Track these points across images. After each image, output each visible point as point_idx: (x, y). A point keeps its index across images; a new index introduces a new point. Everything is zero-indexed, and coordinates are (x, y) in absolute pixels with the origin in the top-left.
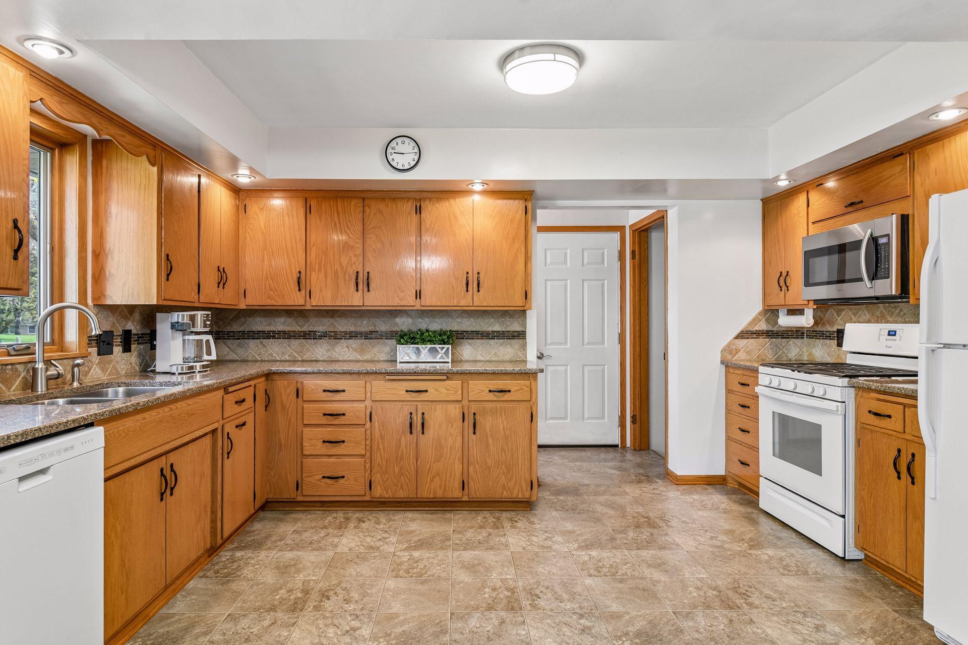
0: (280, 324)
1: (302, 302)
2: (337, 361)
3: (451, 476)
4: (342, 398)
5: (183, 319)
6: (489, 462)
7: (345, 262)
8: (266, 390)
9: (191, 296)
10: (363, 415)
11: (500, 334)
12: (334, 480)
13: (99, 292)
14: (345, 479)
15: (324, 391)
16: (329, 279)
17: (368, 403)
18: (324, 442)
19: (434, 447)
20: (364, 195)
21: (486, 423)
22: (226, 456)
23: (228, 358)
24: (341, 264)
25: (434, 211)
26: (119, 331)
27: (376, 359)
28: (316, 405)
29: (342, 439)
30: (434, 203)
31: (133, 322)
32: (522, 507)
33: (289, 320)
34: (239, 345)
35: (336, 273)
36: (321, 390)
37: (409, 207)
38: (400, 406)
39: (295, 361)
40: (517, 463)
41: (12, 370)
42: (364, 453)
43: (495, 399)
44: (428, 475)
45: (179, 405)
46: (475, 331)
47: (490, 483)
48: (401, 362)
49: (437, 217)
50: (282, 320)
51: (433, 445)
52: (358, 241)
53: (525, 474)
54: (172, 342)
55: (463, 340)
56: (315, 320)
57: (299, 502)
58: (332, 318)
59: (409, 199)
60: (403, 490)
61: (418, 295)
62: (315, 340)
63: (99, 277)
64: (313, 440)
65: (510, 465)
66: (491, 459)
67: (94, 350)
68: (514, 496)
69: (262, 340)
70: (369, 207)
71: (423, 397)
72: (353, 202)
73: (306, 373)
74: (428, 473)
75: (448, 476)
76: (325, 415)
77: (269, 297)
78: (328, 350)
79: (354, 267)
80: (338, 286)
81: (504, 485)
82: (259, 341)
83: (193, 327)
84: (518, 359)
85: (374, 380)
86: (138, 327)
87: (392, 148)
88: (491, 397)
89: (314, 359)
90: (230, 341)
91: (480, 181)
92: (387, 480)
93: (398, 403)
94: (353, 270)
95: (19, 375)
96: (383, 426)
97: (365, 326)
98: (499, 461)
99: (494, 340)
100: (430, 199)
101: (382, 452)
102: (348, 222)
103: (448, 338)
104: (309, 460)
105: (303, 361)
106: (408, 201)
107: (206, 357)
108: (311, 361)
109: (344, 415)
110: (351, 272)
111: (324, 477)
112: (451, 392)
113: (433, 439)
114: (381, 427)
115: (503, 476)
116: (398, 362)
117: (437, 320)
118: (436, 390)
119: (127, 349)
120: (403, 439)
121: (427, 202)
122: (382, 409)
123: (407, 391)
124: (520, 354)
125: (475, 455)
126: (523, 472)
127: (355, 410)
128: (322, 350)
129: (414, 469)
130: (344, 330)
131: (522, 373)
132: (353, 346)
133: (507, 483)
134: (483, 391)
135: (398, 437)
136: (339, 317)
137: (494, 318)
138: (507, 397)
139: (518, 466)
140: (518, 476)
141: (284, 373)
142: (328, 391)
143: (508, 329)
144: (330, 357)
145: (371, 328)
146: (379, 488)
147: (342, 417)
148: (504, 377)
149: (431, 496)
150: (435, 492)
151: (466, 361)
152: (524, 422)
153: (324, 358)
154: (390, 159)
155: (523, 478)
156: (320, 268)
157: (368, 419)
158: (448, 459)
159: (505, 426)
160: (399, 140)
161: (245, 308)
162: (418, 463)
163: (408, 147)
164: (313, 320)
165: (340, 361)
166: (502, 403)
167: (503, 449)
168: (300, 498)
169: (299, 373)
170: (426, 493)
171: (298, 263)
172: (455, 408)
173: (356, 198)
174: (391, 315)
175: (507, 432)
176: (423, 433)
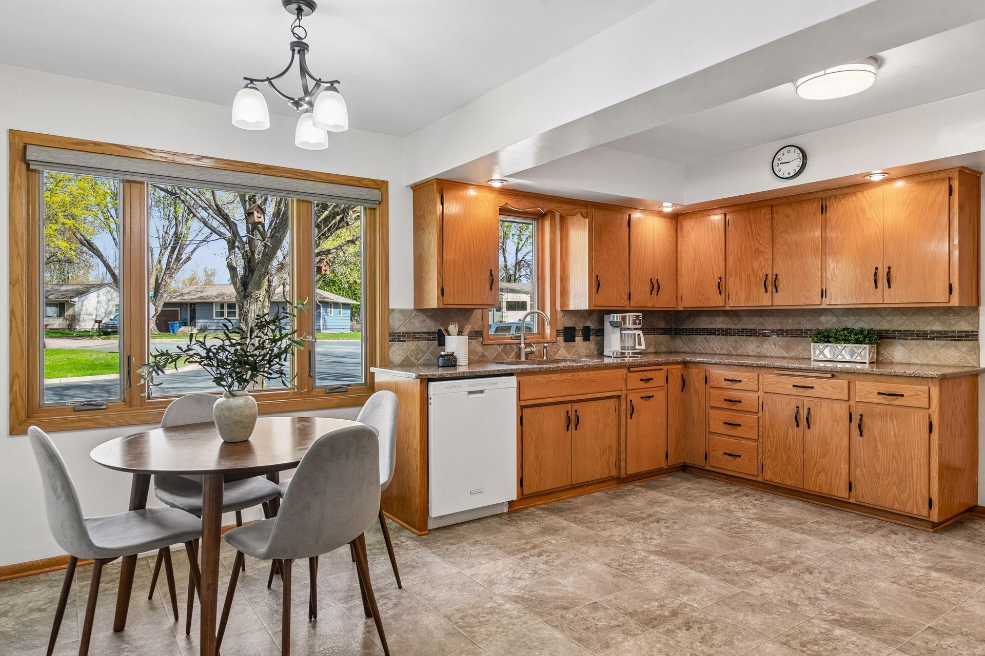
0: (720, 323)
1: (722, 304)
2: (766, 357)
3: (836, 475)
4: (739, 388)
5: (617, 319)
6: (878, 468)
7: (756, 266)
8: (682, 375)
9: (623, 303)
10: (756, 404)
11: (942, 334)
12: (733, 457)
13: (564, 302)
14: (741, 458)
15: (725, 380)
16: (743, 282)
17: (760, 393)
18: (725, 423)
19: (820, 442)
20: (772, 203)
21: (874, 426)
22: (629, 416)
23: (683, 350)
24: (753, 268)
25: (840, 209)
26: (579, 326)
27: (800, 356)
28: (720, 392)
29: (739, 423)
30: (839, 200)
31: (591, 321)
32: (923, 526)
33: (726, 319)
34: (690, 340)
35: (749, 276)
36: (722, 378)
37: (815, 207)
38: (788, 400)
39: (730, 355)
40: (911, 474)
41: (509, 347)
42: (756, 438)
43: (884, 402)
44: (813, 469)
45: (580, 374)
46: (909, 331)
47: (879, 490)
48: (815, 360)
49: (843, 213)
50: (720, 319)
51: (818, 440)
52: (767, 246)
53: (921, 489)
54: (612, 335)
55: (893, 341)
56: (747, 318)
57: (707, 470)
58: (761, 317)
59: (814, 200)
60: (790, 478)
61: (823, 294)
62: (747, 337)
63: (564, 293)
64: (717, 420)
65: (902, 476)
66: (880, 465)
67: (561, 339)
68: (908, 510)
69: (707, 336)
70: (778, 213)
71: (809, 392)
72: (763, 211)
73: (710, 364)
74: (814, 467)
75: (834, 473)
76: (725, 400)
77: (698, 300)
78: (758, 347)
79: (764, 270)
80: (750, 288)
81: (895, 496)
82: (704, 336)
83: (624, 324)
84: (966, 365)
85: (765, 373)
86: (596, 325)
87: (779, 160)
88: (881, 399)
89: (747, 354)
90: (684, 336)
91: (881, 172)
92: (777, 466)
93: (786, 396)
94: (763, 273)
95: (514, 351)
96: (773, 416)
97: (790, 324)
98: (889, 468)
99: (933, 341)
100: (836, 196)
101: (772, 439)
102: (759, 230)
103: (865, 337)
104: (715, 437)
105: (737, 355)
106: (813, 202)
107: (637, 347)
108: (744, 356)
109: (740, 402)
110: (761, 276)
111: (725, 453)
112: (837, 391)
113: (819, 435)
114: (771, 417)
115: (895, 486)
116: (812, 359)
117: (864, 319)
118: (822, 387)
119: (586, 338)
120: (790, 430)
121: (833, 200)
122: (772, 400)
123: (794, 386)
124: (969, 358)
125: (862, 458)
126: (919, 486)
127: (750, 399)
128: (752, 346)
129: (801, 460)
130: (771, 328)
131: (914, 376)
132: (780, 343)
133: (899, 495)
134: (871, 393)
135: (786, 428)
136: (767, 316)
137: (933, 316)
138: (899, 401)
139: (913, 478)
140: (912, 489)
141: (695, 362)
142: (728, 380)
143: (953, 329)
144: (760, 353)
145: (796, 327)
146: (769, 472)
147: (739, 404)
148: (895, 380)
149: (817, 490)
150: (820, 487)
151: (898, 363)
152: (920, 431)
153: (754, 354)
154: (776, 170)
155: (918, 492)
156: (736, 273)
157: (760, 408)
158: (833, 457)
159: (897, 432)
160: (785, 151)
161: (682, 309)
162: (804, 455)
163: (795, 154)
164: (745, 319)
165: (768, 357)
166: (893, 408)
167: (894, 457)
168: (708, 468)
169: (705, 363)
170: (811, 486)
171: (718, 272)
172: (841, 407)
173: (765, 206)
174: (816, 313)
175: (899, 439)
176: (809, 427)
